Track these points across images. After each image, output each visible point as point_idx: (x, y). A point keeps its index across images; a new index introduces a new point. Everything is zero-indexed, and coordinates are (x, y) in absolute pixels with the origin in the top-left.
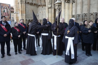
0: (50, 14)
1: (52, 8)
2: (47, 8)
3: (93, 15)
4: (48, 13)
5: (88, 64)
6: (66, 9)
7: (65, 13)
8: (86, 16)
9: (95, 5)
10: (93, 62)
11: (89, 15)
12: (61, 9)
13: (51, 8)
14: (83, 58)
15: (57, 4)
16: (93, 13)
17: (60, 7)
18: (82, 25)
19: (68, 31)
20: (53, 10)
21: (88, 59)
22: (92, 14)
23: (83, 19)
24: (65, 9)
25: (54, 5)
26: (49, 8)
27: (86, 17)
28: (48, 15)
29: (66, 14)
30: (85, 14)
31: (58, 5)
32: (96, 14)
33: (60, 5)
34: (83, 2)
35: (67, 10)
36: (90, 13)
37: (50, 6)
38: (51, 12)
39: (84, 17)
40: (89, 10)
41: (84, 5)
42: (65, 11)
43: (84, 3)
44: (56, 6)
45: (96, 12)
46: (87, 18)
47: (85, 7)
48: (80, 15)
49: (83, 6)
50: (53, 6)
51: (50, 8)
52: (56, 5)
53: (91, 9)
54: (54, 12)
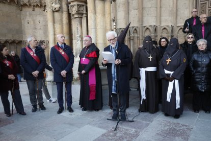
0: (58, 26)
1: (62, 12)
2: (49, 10)
3: (150, 30)
4: (54, 22)
6: (97, 15)
7: (96, 25)
8: (137, 32)
9: (152, 9)
11: (143, 30)
12: (85, 15)
13: (59, 10)
15: (76, 3)
16: (150, 26)
17: (82, 9)
20: (65, 16)
22: (147, 28)
23: (132, 38)
24: (95, 13)
25: (68, 4)
26: (54, 12)
27: (136, 35)
28: (54, 28)
30: (134, 28)
31: (78, 5)
32: (155, 29)
33: (83, 6)
34: (128, 3)
35: (99, 16)
36: (145, 27)
37: (57, 6)
38: (62, 20)
39: (132, 35)
40: (141, 20)
41: (130, 8)
42: (95, 20)
43: (130, 4)
44: (73, 6)
45: (155, 24)
46: (138, 37)
47: (134, 14)
49: (130, 12)
50: (65, 7)
51: (57, 11)
52: (72, 4)
53: (145, 19)
54: (67, 21)
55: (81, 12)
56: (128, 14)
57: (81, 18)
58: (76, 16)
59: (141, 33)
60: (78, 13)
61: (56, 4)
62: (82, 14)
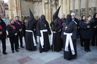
0: (47, 10)
1: (49, 4)
2: (43, 3)
3: (92, 10)
4: (45, 9)
5: (87, 59)
6: (63, 4)
8: (84, 11)
10: (92, 57)
11: (88, 10)
12: (58, 5)
14: (82, 54)
16: (92, 8)
17: (57, 2)
18: (80, 20)
19: (66, 27)
21: (87, 54)
22: (90, 9)
23: (82, 14)
26: (45, 4)
27: (84, 12)
28: (45, 11)
29: (63, 10)
30: (83, 9)
32: (95, 9)
36: (89, 8)
37: (46, 1)
38: (48, 7)
39: (82, 12)
40: (87, 4)
44: (53, 1)
45: (95, 6)
47: (84, 2)
48: (78, 10)
50: (50, 1)
51: (46, 4)
53: (89, 4)
55: (56, 3)
56: (80, 2)
57: (57, 6)
58: (54, 5)
59: (86, 12)
60: (55, 4)
61: (46, 0)
62: (57, 4)
